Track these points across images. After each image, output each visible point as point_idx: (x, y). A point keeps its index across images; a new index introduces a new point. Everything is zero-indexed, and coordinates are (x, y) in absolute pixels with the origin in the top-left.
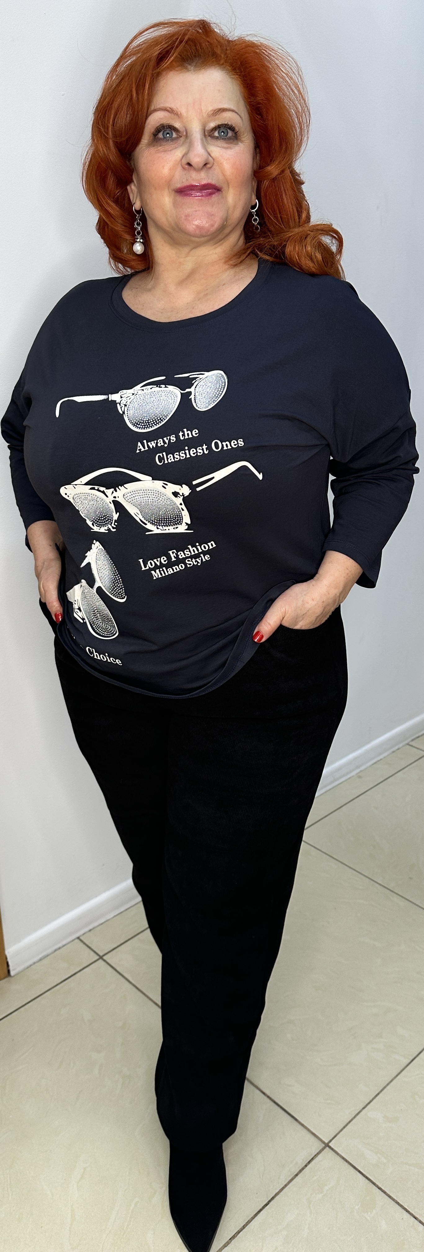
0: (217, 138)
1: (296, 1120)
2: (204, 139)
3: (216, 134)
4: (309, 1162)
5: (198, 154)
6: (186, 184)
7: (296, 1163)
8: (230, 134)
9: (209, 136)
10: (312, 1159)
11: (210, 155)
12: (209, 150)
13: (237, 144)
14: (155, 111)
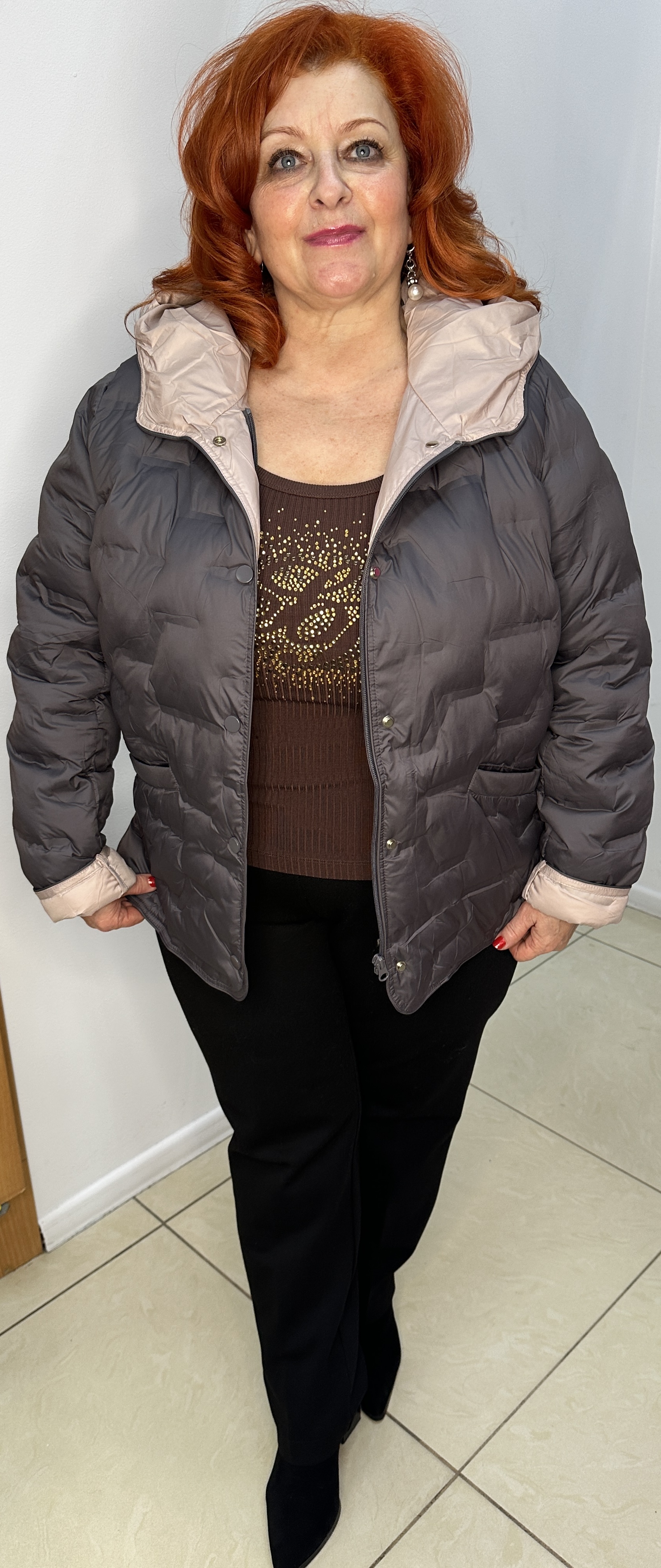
0: (355, 160)
5: (330, 187)
6: (319, 228)
11: (346, 185)
12: (345, 179)
13: (383, 165)
14: (269, 133)
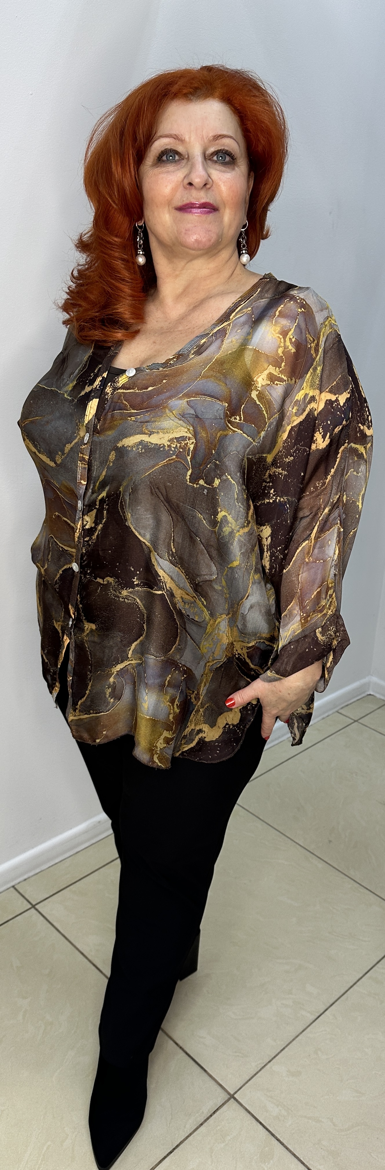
0: (216, 162)
1: (205, 1071)
2: (205, 162)
3: (215, 158)
4: (214, 1113)
5: (198, 176)
6: (186, 201)
7: (203, 1113)
8: (228, 159)
9: (209, 160)
10: (217, 1109)
11: (209, 176)
12: (209, 172)
13: (234, 169)
14: (161, 137)
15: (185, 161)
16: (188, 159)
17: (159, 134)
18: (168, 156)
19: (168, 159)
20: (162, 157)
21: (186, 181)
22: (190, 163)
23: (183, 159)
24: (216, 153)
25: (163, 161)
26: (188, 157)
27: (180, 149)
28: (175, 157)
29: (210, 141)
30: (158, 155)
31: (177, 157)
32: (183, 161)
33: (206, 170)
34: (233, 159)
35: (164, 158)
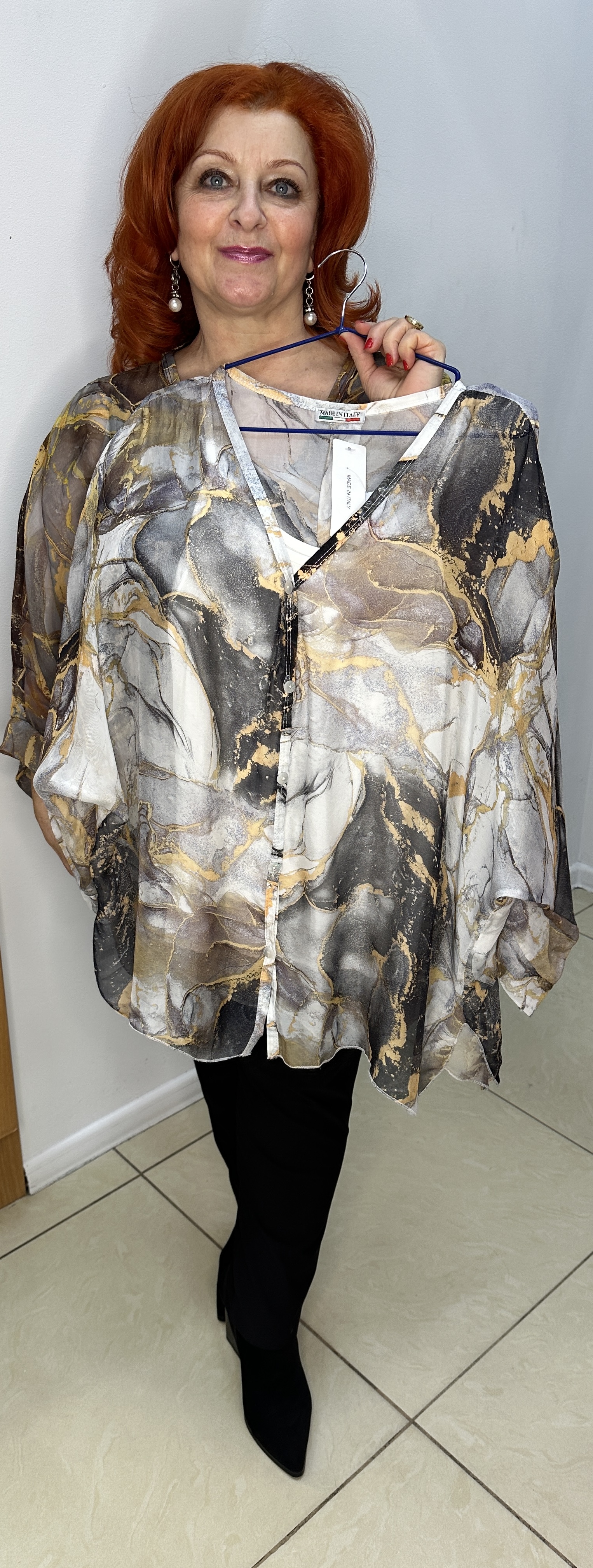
0: (275, 194)
1: (377, 1389)
2: (259, 194)
3: (274, 189)
4: (389, 1442)
5: (250, 211)
6: (233, 244)
7: (374, 1443)
8: (291, 191)
9: (266, 191)
10: (393, 1438)
11: (264, 214)
12: (263, 208)
13: (297, 204)
14: (206, 152)
15: (234, 190)
16: (239, 187)
17: (204, 148)
18: (214, 180)
19: (214, 183)
20: (205, 179)
21: (232, 217)
22: (240, 193)
23: (233, 186)
24: (276, 182)
25: (206, 186)
26: (239, 183)
27: (229, 172)
28: (222, 182)
29: (268, 167)
30: (200, 175)
31: (225, 184)
32: (231, 189)
33: (258, 204)
34: (298, 192)
35: (208, 181)
